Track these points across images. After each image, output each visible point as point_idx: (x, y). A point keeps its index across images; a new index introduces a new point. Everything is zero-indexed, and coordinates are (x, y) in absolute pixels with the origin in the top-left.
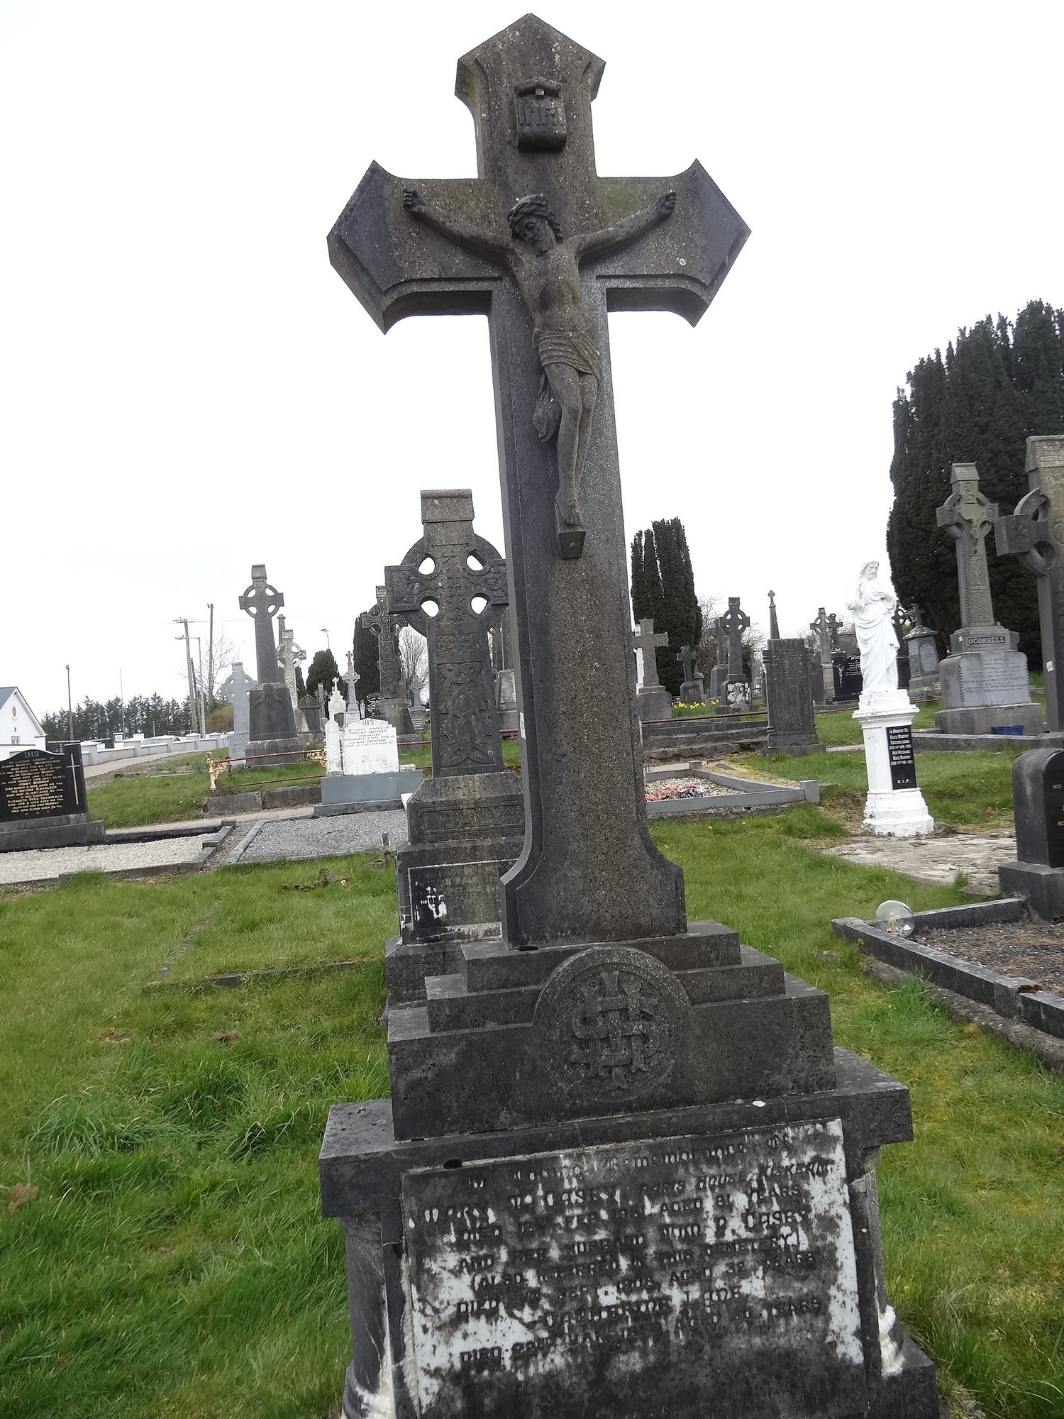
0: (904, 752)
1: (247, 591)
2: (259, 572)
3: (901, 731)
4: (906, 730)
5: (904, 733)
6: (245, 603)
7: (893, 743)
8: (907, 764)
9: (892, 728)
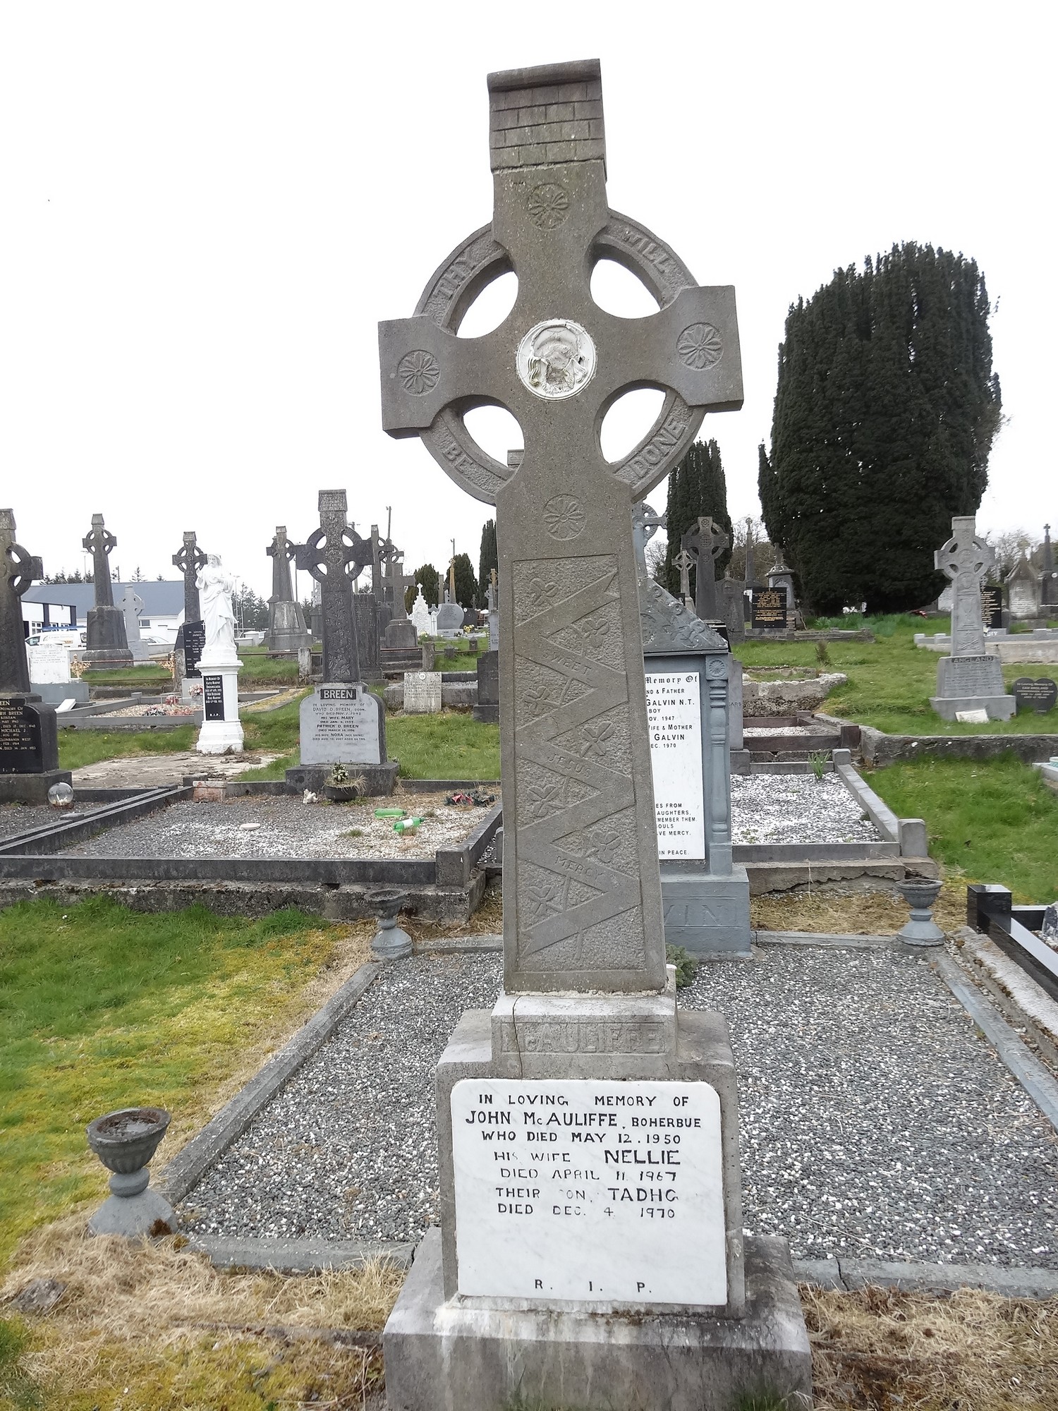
0: (216, 694)
1: (89, 535)
2: (98, 520)
3: (215, 679)
4: (219, 679)
5: (217, 681)
6: (87, 543)
7: (208, 687)
8: (218, 703)
9: (208, 677)
